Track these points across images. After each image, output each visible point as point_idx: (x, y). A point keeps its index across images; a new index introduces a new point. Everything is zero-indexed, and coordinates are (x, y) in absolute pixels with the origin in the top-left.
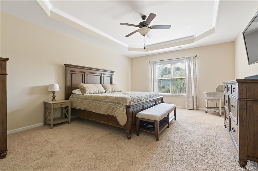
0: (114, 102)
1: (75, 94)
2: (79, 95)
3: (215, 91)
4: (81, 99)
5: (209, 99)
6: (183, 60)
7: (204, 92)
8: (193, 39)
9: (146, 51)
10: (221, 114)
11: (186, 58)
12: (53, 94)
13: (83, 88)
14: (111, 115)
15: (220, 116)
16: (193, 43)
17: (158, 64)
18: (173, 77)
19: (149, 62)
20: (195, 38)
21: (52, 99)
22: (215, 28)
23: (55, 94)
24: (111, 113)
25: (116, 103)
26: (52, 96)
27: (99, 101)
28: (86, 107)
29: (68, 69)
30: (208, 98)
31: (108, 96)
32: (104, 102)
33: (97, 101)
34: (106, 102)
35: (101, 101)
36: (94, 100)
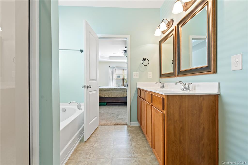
9: (110, 60)
19: (110, 67)
24: (120, 96)
32: (114, 91)
33: (108, 91)
34: (115, 91)
35: (111, 91)
36: (106, 91)
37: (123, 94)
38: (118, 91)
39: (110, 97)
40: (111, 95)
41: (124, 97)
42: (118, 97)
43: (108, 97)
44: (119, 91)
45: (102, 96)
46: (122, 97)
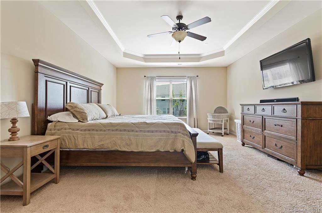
0: (164, 131)
1: (59, 121)
2: (75, 124)
3: (213, 113)
4: (85, 130)
5: (214, 121)
6: (185, 79)
7: (208, 114)
8: (199, 58)
9: (146, 62)
10: (223, 134)
11: (188, 77)
12: (12, 125)
13: (78, 110)
14: (163, 151)
15: (222, 136)
16: (199, 62)
17: (157, 80)
18: (172, 97)
19: (145, 76)
20: (201, 57)
21: (9, 135)
22: (224, 51)
23: (17, 125)
24: (163, 148)
25: (168, 132)
26: (9, 130)
27: (133, 131)
28: (103, 145)
29: (42, 72)
30: (214, 119)
31: (147, 122)
32: (144, 132)
33: (129, 131)
34: (148, 131)
35: (137, 132)
36: (121, 131)
37: (173, 143)
38: (156, 131)
39: (132, 152)
40: (137, 145)
41: (175, 152)
42: (158, 151)
43: (127, 150)
44: (160, 132)
45: (110, 146)
46: (169, 151)
